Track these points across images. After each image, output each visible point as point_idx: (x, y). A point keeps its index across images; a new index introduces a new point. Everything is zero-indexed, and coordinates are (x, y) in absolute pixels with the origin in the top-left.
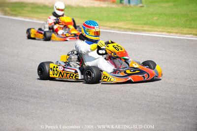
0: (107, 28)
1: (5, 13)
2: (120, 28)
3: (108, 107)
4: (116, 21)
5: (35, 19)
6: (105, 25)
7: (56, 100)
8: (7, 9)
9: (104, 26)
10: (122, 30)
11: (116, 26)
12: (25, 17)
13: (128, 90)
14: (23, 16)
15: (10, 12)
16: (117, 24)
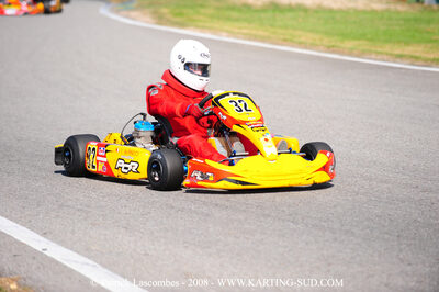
0: (386, 57)
1: (161, 19)
2: (414, 59)
3: (387, 236)
4: (407, 43)
5: (224, 34)
6: (379, 50)
7: (269, 216)
8: (164, 10)
9: (377, 53)
10: (421, 63)
11: (406, 53)
12: (203, 28)
13: (433, 200)
14: (197, 27)
15: (170, 17)
16: (409, 50)
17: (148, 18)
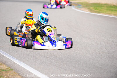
1: (91, 11)
5: (113, 15)
8: (91, 8)
14: (104, 13)
15: (94, 10)
17: (87, 10)
